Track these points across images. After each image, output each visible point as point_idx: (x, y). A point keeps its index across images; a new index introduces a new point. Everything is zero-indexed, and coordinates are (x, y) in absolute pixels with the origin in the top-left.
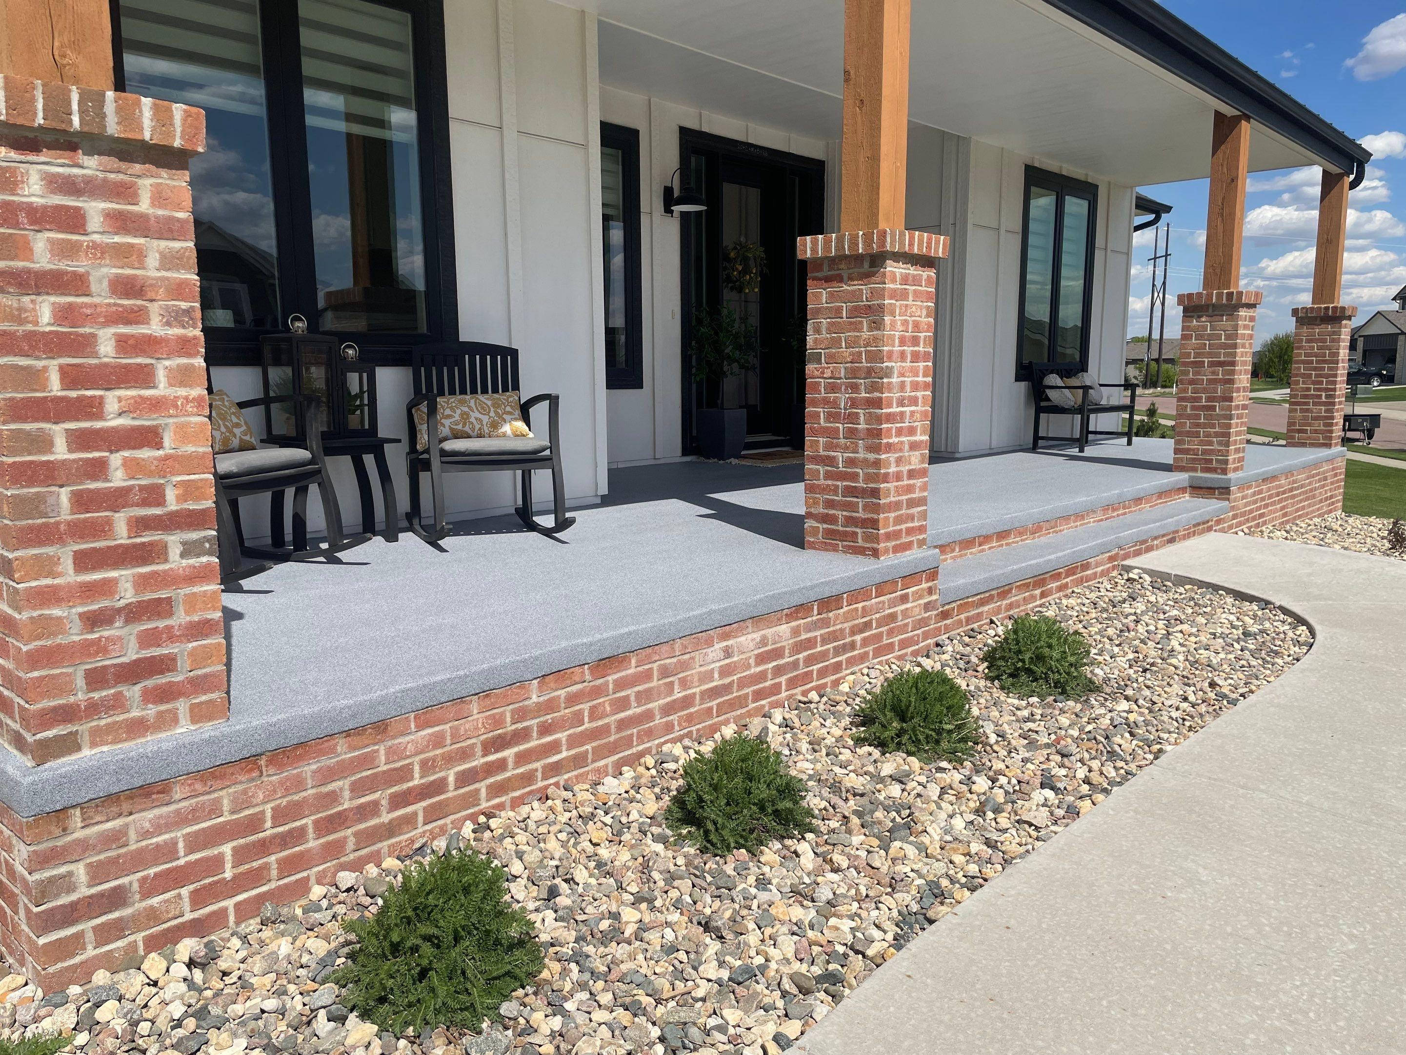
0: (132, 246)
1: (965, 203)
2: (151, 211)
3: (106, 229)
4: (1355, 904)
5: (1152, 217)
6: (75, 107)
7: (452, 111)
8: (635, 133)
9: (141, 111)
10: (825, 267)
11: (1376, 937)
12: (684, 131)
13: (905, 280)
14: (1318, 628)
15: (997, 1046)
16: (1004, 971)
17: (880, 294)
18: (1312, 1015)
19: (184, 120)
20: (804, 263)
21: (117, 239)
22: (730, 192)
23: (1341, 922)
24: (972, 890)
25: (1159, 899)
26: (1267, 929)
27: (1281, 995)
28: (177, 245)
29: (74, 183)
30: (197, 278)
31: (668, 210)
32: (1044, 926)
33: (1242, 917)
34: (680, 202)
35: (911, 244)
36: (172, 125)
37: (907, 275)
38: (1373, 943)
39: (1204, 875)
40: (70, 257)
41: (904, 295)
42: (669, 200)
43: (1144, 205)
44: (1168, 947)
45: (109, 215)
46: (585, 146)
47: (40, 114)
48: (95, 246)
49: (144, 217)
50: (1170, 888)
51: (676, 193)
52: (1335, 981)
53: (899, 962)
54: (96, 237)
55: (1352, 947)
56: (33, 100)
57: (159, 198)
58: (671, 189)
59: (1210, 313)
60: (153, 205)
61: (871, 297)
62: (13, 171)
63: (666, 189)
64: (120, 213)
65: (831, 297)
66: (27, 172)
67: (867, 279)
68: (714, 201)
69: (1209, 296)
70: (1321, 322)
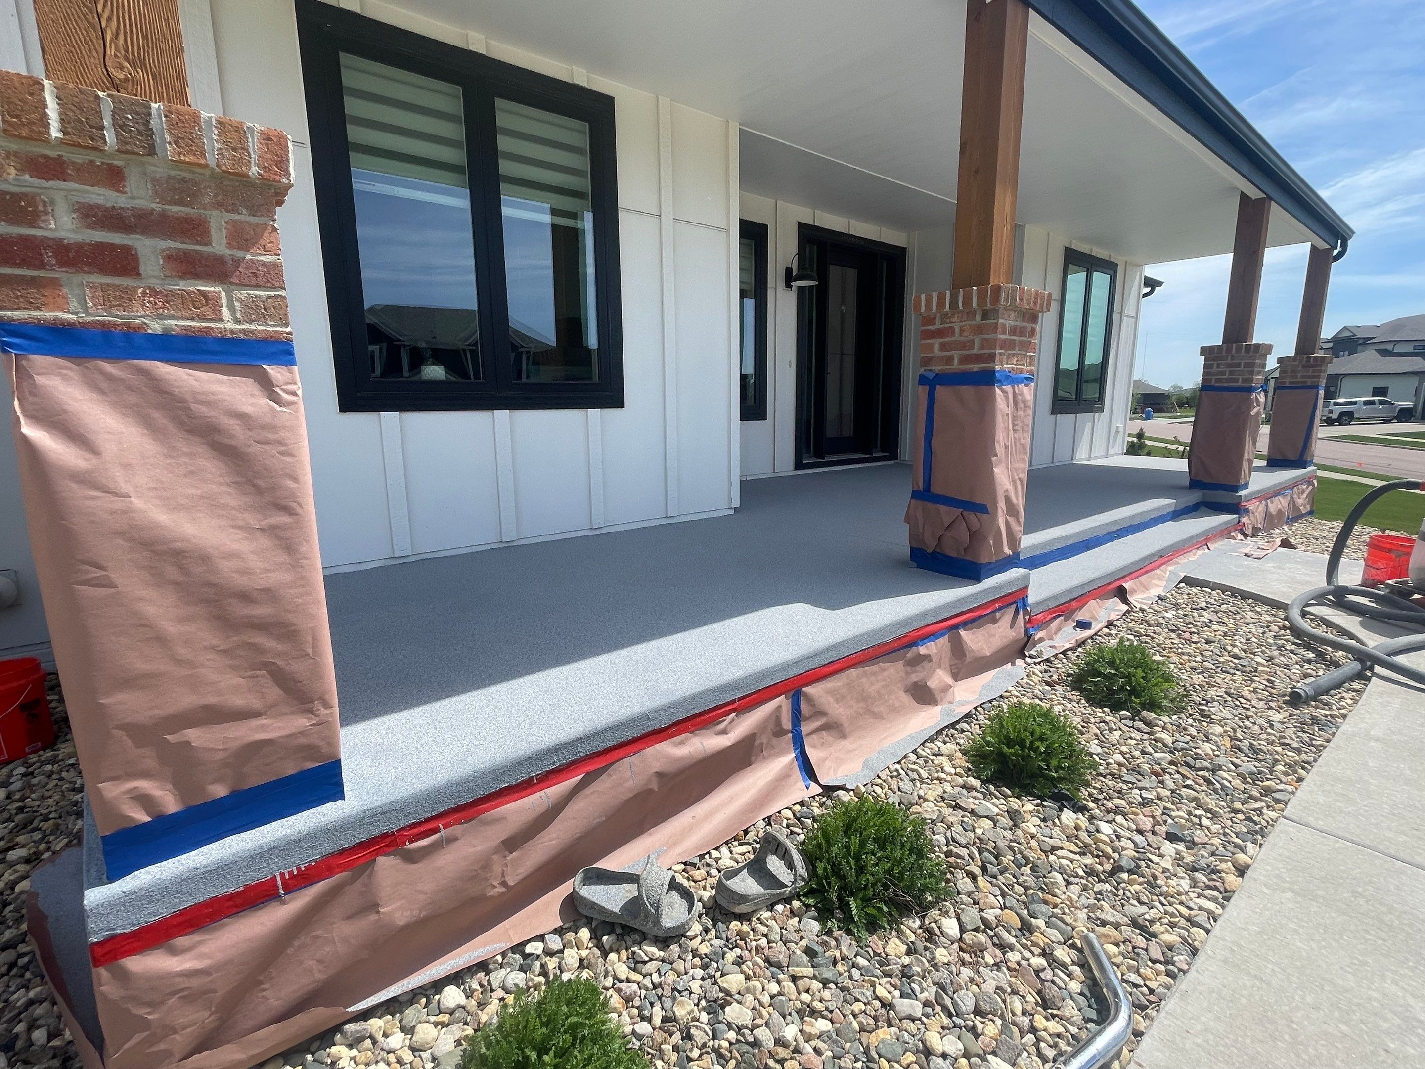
0: (204, 294)
2: (228, 252)
3: (168, 274)
5: (1149, 289)
6: (107, 119)
7: (621, 204)
8: (765, 227)
9: (202, 130)
10: (938, 320)
12: (801, 226)
13: (1014, 331)
17: (992, 344)
19: (262, 144)
21: (183, 285)
22: (834, 272)
29: (120, 217)
31: (788, 286)
34: (798, 278)
35: (1021, 299)
36: (246, 149)
37: (1015, 328)
40: (120, 307)
41: (1011, 345)
42: (789, 278)
45: (171, 258)
46: (727, 231)
47: (56, 125)
48: (154, 293)
49: (218, 259)
51: (795, 273)
54: (155, 283)
58: (791, 269)
59: (1229, 361)
60: (230, 245)
61: (982, 347)
62: (31, 199)
63: (787, 269)
64: (186, 253)
65: (943, 347)
66: (53, 202)
67: (979, 330)
68: (823, 278)
69: (1230, 349)
70: (1304, 367)
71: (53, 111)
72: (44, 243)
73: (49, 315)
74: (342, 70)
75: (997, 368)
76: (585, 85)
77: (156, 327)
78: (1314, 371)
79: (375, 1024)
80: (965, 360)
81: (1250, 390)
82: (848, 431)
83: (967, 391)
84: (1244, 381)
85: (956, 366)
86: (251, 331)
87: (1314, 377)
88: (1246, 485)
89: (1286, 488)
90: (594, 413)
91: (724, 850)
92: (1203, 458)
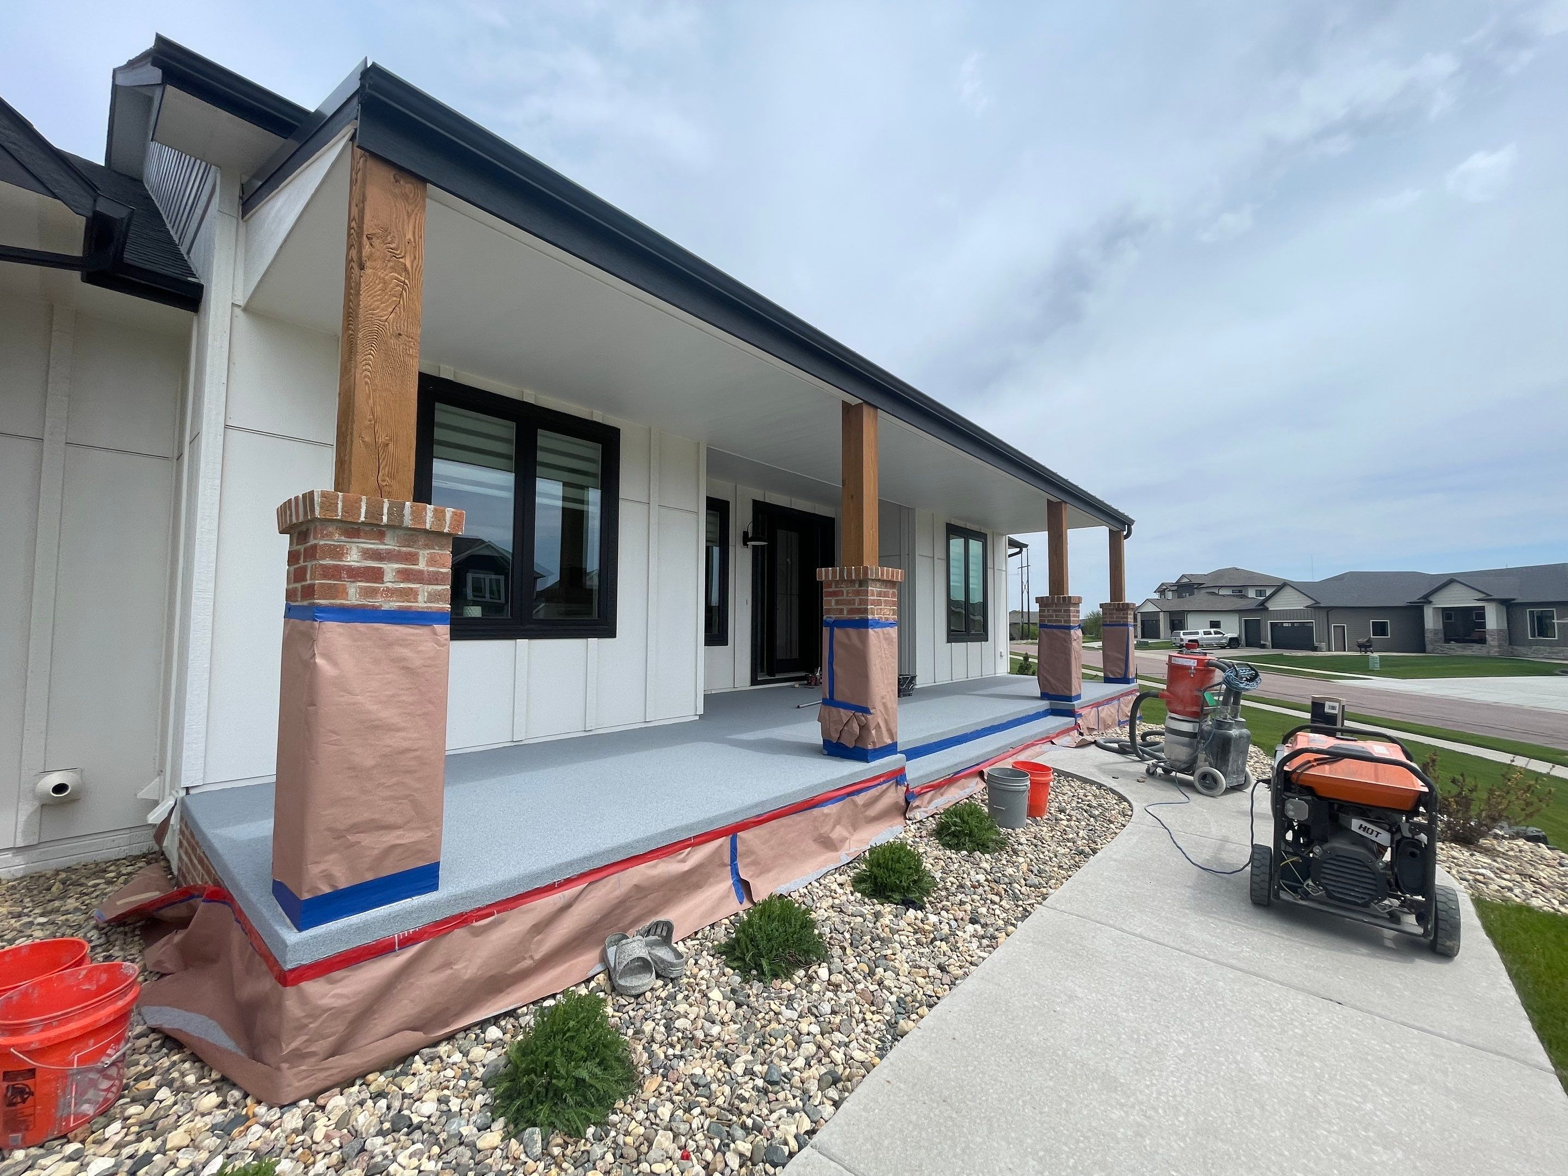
0: (411, 589)
1: (914, 544)
2: (425, 568)
3: (396, 580)
4: (1179, 1015)
5: (1018, 550)
6: (385, 511)
7: (622, 495)
8: (727, 503)
9: (426, 513)
10: (833, 585)
11: (1196, 1044)
12: (756, 503)
13: (879, 594)
14: (1134, 804)
15: (949, 1142)
16: (952, 1076)
17: (866, 602)
18: (1160, 1111)
19: (452, 517)
20: (822, 582)
21: (402, 585)
22: (781, 534)
23: (1171, 1030)
24: (930, 1006)
25: (1052, 1012)
26: (1124, 1036)
27: (1138, 1094)
28: (439, 587)
29: (380, 554)
30: (449, 606)
31: (745, 544)
32: (978, 1037)
33: (1107, 1027)
34: (751, 540)
35: (882, 575)
36: (445, 520)
37: (881, 591)
38: (1194, 1049)
39: (1079, 992)
40: (372, 597)
41: (878, 603)
42: (746, 539)
43: (1013, 544)
44: (1060, 1053)
45: (399, 572)
46: (697, 513)
47: (363, 515)
48: (388, 590)
49: (421, 572)
50: (1058, 1004)
51: (750, 536)
52: (1173, 1082)
53: (883, 1068)
54: (389, 585)
55: (1181, 1052)
56: (360, 507)
57: (432, 561)
58: (747, 532)
59: (1054, 608)
60: (427, 565)
61: (860, 604)
62: (342, 547)
63: (744, 532)
64: (406, 570)
65: (837, 602)
66: (351, 548)
67: (858, 593)
68: (772, 540)
69: (1053, 599)
70: (1117, 610)
71: (363, 510)
72: (343, 567)
73: (338, 602)
74: (436, 412)
75: (870, 617)
76: (601, 421)
77: (386, 607)
78: (1124, 614)
79: (443, 1049)
80: (851, 611)
81: (1069, 628)
82: (795, 655)
83: (852, 632)
84: (1065, 621)
85: (845, 615)
86: (431, 608)
87: (1124, 618)
88: (1078, 697)
89: (1112, 699)
90: (593, 641)
91: (681, 943)
92: (1048, 676)
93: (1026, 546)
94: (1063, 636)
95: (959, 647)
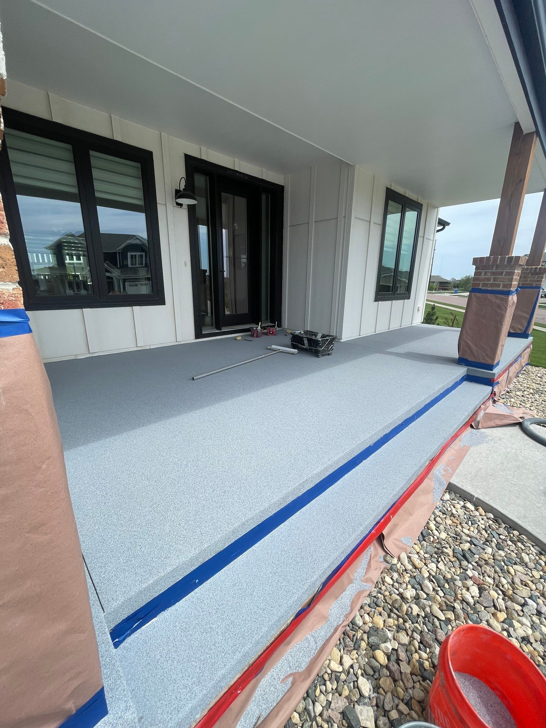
1: (351, 205)
5: (441, 227)
8: (152, 153)
12: (188, 158)
22: (226, 198)
31: (177, 202)
42: (177, 197)
58: (178, 190)
59: (494, 270)
63: (175, 188)
69: (495, 260)
70: (532, 274)
78: (538, 277)
81: (508, 293)
82: (244, 309)
84: (504, 286)
87: (538, 281)
88: (498, 363)
89: (519, 356)
92: (470, 343)
93: (448, 224)
94: (498, 301)
95: (385, 305)
